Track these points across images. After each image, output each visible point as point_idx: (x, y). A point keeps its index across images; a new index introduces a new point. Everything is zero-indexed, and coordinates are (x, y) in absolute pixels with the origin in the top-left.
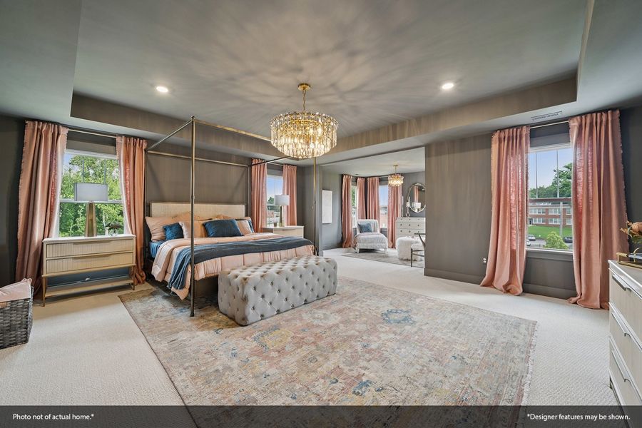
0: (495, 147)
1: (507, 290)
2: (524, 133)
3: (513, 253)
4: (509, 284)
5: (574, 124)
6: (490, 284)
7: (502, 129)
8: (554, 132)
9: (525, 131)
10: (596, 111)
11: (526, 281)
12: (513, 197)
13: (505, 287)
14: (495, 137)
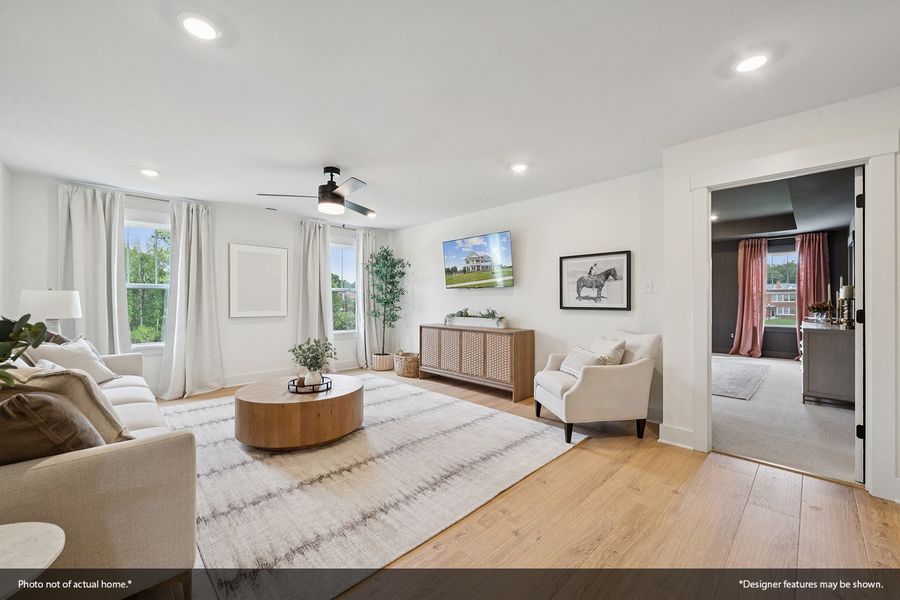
0: (741, 252)
1: (750, 354)
2: (763, 243)
3: (755, 329)
4: (752, 350)
5: (798, 239)
6: (737, 353)
7: (746, 239)
8: (787, 244)
9: (764, 241)
10: (813, 232)
11: (764, 349)
12: (755, 288)
13: (749, 352)
14: (742, 244)
